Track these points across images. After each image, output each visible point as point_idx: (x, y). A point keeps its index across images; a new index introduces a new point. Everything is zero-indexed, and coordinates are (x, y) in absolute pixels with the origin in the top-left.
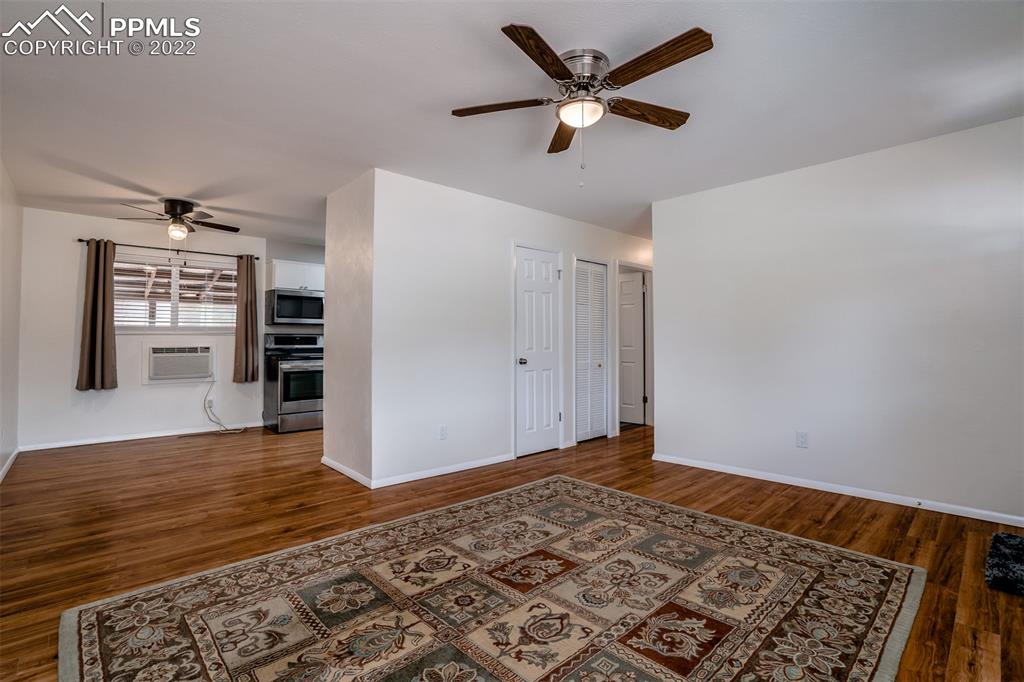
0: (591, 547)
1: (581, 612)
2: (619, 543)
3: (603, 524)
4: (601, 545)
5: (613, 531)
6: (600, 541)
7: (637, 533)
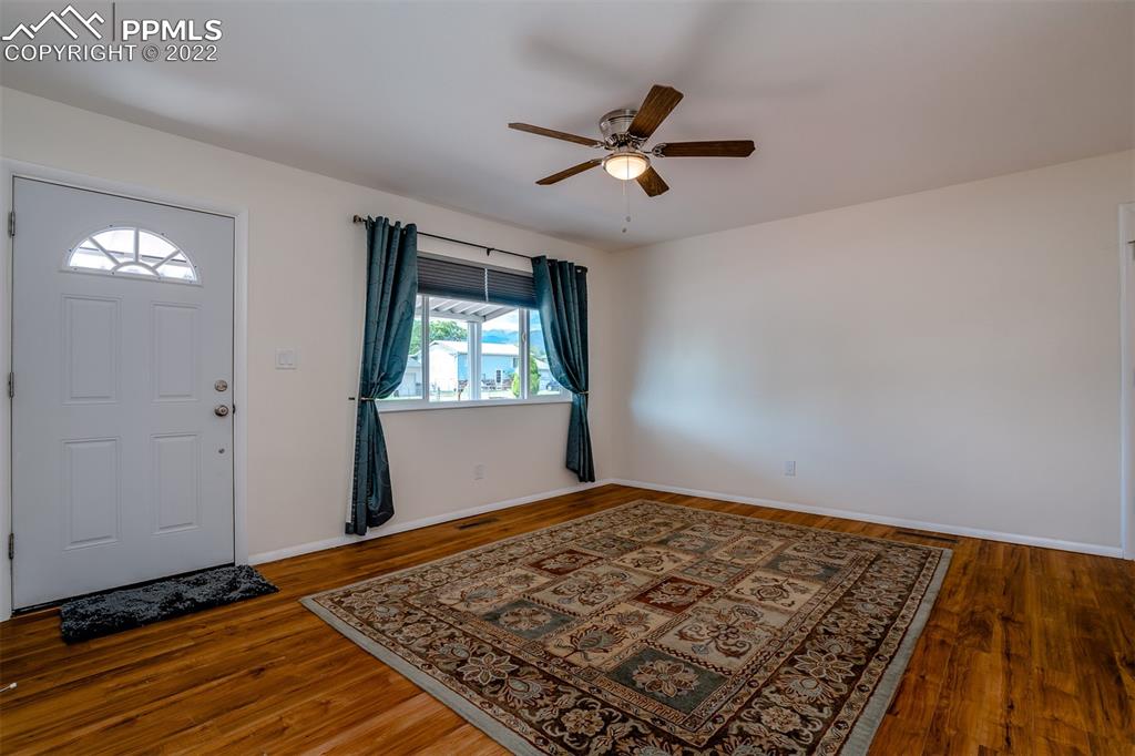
0: (624, 620)
1: (627, 569)
2: (588, 625)
3: (607, 656)
4: (611, 622)
5: (594, 644)
6: (612, 627)
7: (559, 644)
